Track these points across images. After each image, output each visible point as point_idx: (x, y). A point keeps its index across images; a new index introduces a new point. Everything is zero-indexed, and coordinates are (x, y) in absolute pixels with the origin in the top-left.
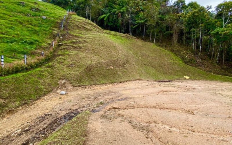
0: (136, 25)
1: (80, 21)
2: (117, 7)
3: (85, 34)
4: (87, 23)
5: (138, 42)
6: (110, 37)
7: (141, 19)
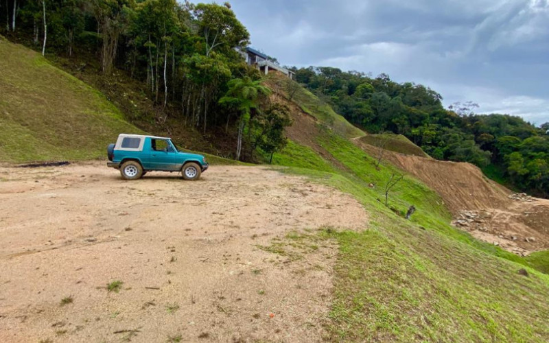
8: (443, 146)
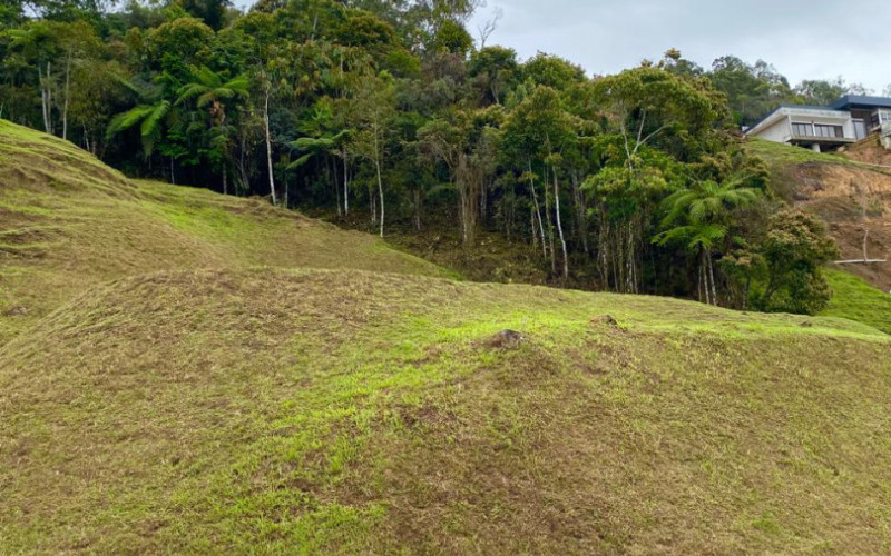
0: (302, 154)
1: (25, 150)
2: (203, 73)
3: (55, 204)
4: (58, 158)
5: (311, 231)
6: (166, 212)
7: (324, 129)
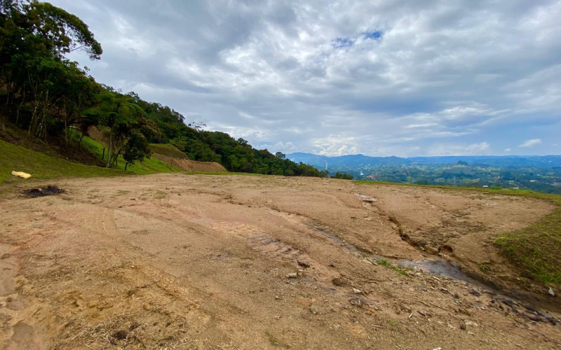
8: (194, 152)
